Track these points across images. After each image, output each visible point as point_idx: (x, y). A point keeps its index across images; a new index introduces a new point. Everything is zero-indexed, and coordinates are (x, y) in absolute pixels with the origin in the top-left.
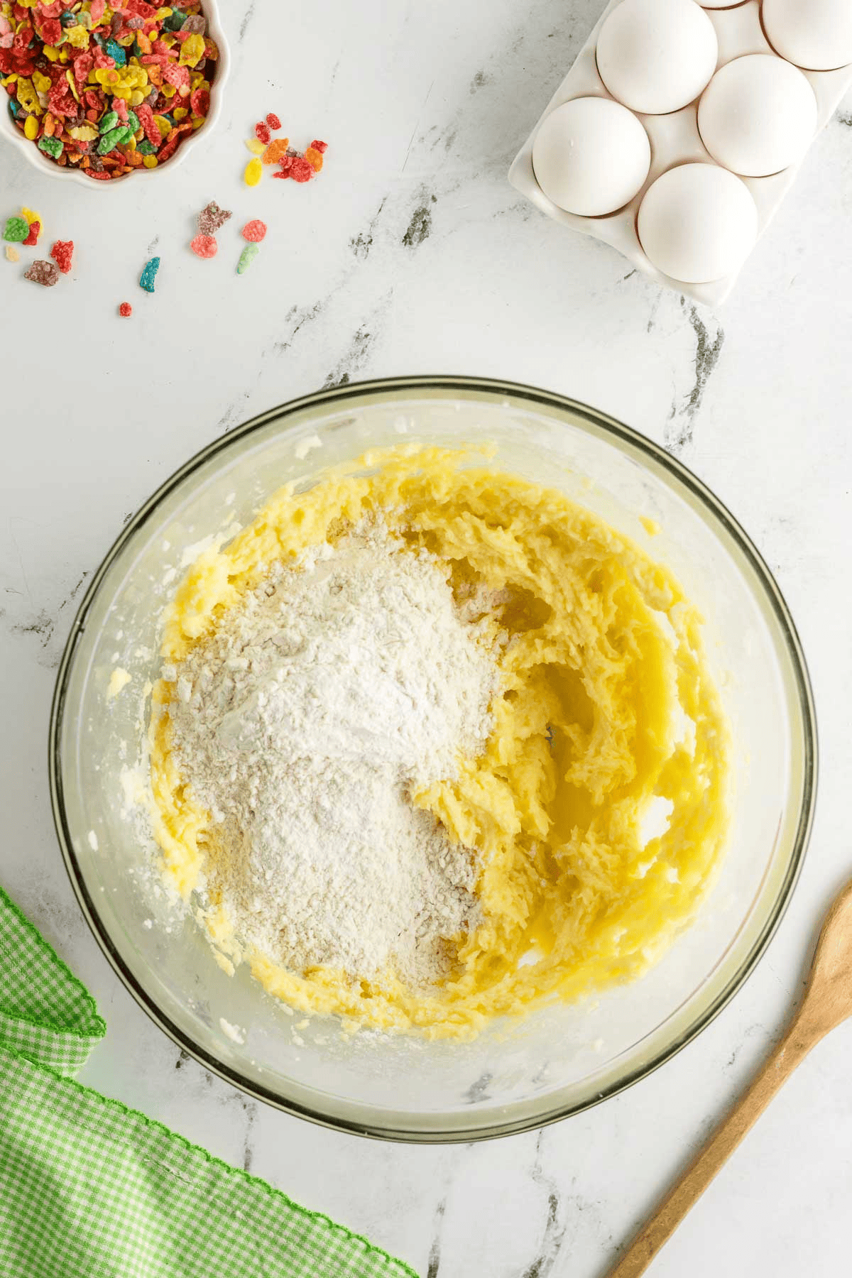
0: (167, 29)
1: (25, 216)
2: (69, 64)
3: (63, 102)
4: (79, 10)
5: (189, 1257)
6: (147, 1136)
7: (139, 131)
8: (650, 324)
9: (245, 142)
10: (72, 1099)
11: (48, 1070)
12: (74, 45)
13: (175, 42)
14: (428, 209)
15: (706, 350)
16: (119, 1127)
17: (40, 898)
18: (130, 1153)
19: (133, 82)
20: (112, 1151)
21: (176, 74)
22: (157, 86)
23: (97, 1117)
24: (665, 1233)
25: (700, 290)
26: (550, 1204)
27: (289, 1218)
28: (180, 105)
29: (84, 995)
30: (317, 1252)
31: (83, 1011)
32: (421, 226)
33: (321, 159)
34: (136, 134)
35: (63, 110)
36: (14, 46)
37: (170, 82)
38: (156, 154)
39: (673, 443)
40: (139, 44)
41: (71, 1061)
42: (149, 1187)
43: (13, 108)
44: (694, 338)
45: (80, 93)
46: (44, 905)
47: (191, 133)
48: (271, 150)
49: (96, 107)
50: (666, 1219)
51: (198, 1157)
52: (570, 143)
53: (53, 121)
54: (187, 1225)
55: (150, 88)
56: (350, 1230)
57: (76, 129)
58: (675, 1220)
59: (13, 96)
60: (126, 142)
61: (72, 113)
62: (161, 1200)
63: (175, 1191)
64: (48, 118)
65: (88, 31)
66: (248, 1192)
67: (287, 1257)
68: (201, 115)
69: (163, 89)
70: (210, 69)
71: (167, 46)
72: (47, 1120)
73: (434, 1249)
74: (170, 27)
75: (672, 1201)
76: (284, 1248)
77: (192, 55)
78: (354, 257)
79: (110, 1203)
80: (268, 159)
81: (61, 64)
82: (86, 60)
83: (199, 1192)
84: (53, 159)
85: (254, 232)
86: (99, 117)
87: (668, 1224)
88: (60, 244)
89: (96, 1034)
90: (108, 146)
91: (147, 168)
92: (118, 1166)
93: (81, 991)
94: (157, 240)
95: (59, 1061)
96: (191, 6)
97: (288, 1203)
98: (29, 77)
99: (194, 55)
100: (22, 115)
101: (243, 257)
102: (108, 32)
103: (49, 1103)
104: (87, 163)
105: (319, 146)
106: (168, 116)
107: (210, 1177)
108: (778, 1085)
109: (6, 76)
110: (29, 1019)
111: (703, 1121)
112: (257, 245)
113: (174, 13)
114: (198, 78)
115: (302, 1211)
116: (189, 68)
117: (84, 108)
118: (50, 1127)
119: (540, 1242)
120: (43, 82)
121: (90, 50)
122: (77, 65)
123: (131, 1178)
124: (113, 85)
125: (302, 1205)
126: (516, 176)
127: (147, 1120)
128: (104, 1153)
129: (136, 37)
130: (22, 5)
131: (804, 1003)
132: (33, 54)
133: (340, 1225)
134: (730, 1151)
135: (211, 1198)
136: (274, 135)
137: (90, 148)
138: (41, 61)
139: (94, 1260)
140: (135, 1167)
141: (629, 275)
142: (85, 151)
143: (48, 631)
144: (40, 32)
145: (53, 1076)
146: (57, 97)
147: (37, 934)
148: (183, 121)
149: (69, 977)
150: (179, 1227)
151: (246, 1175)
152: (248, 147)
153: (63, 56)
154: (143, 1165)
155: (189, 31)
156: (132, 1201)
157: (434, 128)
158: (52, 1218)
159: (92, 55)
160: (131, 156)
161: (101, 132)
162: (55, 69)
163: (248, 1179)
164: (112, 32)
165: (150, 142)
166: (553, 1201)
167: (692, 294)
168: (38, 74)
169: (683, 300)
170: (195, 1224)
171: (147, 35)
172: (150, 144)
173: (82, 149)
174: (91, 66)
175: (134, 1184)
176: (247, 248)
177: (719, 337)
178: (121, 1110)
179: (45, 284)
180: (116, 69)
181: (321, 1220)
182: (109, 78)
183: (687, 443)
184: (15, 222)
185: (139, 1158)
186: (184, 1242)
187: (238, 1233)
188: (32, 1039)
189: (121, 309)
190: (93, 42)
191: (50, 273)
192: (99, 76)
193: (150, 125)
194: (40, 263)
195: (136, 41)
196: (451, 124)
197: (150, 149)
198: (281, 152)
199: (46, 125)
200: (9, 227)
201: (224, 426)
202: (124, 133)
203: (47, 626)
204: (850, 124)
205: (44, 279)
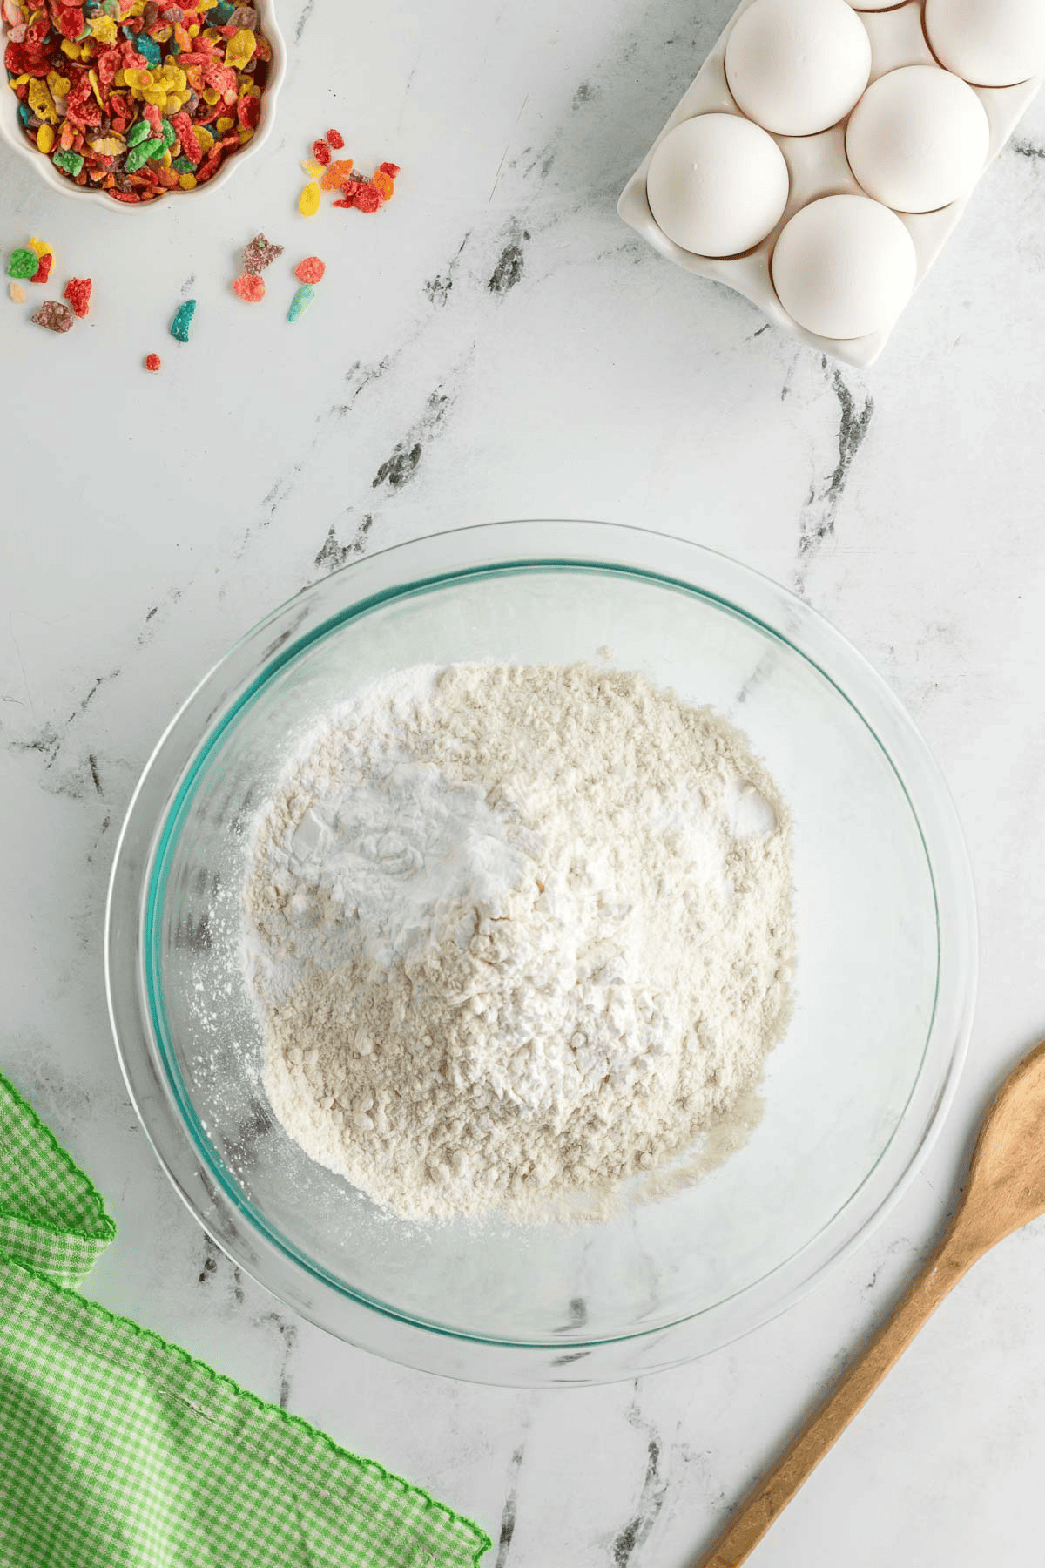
0: (212, 24)
1: (34, 248)
2: (93, 63)
3: (84, 109)
5: (212, 1512)
6: (163, 1362)
7: (174, 144)
8: (785, 390)
9: (300, 164)
10: (74, 1315)
11: (44, 1279)
12: (98, 40)
13: (219, 38)
14: (520, 247)
15: (852, 423)
16: (129, 1350)
17: (38, 1073)
18: (142, 1383)
19: (169, 85)
20: (120, 1380)
21: (220, 77)
22: (197, 91)
23: (103, 1338)
24: (789, 1490)
25: (850, 349)
26: (650, 1454)
27: (333, 1465)
28: (224, 114)
29: (90, 1191)
30: (366, 1507)
31: (89, 1210)
32: (511, 268)
33: (392, 186)
34: (172, 148)
35: (85, 118)
36: (26, 40)
37: (213, 85)
38: (195, 173)
39: (810, 534)
40: (177, 40)
41: (74, 1269)
42: (165, 1425)
43: (23, 115)
44: (837, 408)
45: (105, 97)
46: (42, 1080)
47: (237, 148)
48: (332, 172)
49: (124, 115)
50: (791, 1472)
51: (224, 1389)
52: (693, 166)
53: (72, 131)
54: (209, 1473)
55: (189, 93)
56: (408, 1480)
57: (100, 141)
58: (801, 1475)
59: (24, 101)
60: (159, 157)
61: (95, 122)
62: (179, 1441)
63: (196, 1431)
64: (66, 127)
65: (116, 22)
66: (284, 1433)
67: (330, 1512)
68: (249, 127)
69: (205, 95)
70: (261, 72)
71: (210, 43)
72: (43, 1340)
73: (509, 1506)
74: (215, 20)
75: (797, 1451)
76: (327, 1502)
77: (241, 55)
78: (430, 303)
79: (117, 1442)
80: (327, 184)
81: (82, 63)
82: (112, 58)
83: (225, 1432)
84: (70, 177)
85: (309, 271)
86: (127, 126)
87: (792, 1479)
88: (76, 282)
89: (103, 1237)
90: (138, 161)
91: (184, 190)
92: (128, 1397)
93: (86, 1186)
94: (192, 279)
95: (59, 1268)
97: (332, 1447)
98: (44, 78)
99: (243, 54)
100: (35, 123)
101: (296, 302)
102: (139, 26)
103: (45, 1320)
104: (112, 182)
105: (389, 169)
106: (210, 127)
107: (240, 1415)
108: (928, 1311)
109: (16, 77)
110: (23, 1217)
111: (837, 1356)
112: (314, 287)
113: (219, 5)
114: (246, 82)
115: (350, 1458)
116: (236, 69)
117: (109, 116)
118: (46, 1349)
119: (638, 1500)
120: (60, 84)
121: (118, 46)
122: (102, 64)
123: (143, 1413)
124: (145, 88)
125: (349, 1449)
126: (626, 205)
127: (164, 1344)
128: (111, 1382)
129: (174, 31)
131: (960, 1212)
132: (48, 51)
133: (396, 1475)
134: (868, 1391)
135: (239, 1440)
136: (336, 155)
137: (116, 164)
138: (61, 60)
139: (96, 1511)
140: (148, 1400)
141: (760, 331)
142: (110, 167)
143: (53, 748)
144: (58, 23)
145: (51, 1287)
146: (77, 102)
147: (34, 1116)
148: (228, 134)
149: (72, 1169)
150: (200, 1474)
151: (283, 1413)
152: (304, 170)
153: (85, 53)
154: (158, 1397)
155: (237, 26)
156: (144, 1442)
157: (527, 151)
158: (47, 1460)
159: (120, 52)
160: (165, 174)
161: (129, 145)
162: (75, 69)
163: (284, 1417)
164: (144, 26)
165: (187, 158)
166: (654, 1450)
167: (836, 352)
168: (54, 75)
169: (824, 363)
170: (219, 1471)
171: (187, 29)
172: (187, 161)
173: (107, 164)
174: (118, 65)
175: (146, 1421)
176: (300, 291)
177: (868, 407)
178: (133, 1330)
179: (57, 330)
180: (149, 69)
181: (372, 1469)
182: (139, 80)
183: (827, 535)
184: (22, 254)
185: (152, 1390)
186: (205, 1493)
187: (272, 1482)
188: (26, 1242)
189: (148, 361)
190: (121, 37)
191: (63, 317)
192: (129, 77)
193: (189, 138)
194: (51, 305)
195: (173, 37)
196: (549, 146)
197: (188, 167)
198: (344, 176)
199: (64, 135)
200: (14, 261)
201: (270, 505)
202: (157, 147)
203: (51, 743)
204: (1029, 153)
205: (56, 324)
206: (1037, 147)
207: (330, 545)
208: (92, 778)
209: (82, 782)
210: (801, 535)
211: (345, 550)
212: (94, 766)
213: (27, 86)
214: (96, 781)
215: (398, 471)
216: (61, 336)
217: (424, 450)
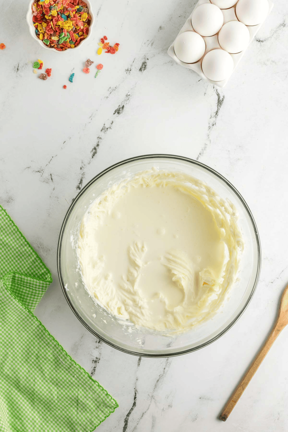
1: (39, 62)
2: (52, 20)
3: (50, 30)
4: (55, 6)
7: (70, 38)
8: (205, 93)
9: (98, 43)
12: (53, 15)
13: (80, 15)
14: (146, 62)
15: (220, 101)
17: (38, 244)
19: (68, 25)
21: (80, 23)
22: (75, 26)
25: (218, 83)
28: (81, 31)
32: (144, 66)
33: (118, 48)
34: (69, 39)
35: (50, 32)
36: (37, 15)
37: (78, 25)
38: (74, 44)
39: (211, 125)
40: (70, 15)
43: (37, 31)
44: (217, 97)
45: (54, 28)
46: (39, 246)
47: (84, 39)
48: (105, 45)
49: (59, 31)
52: (184, 42)
55: (73, 27)
57: (53, 37)
59: (37, 28)
60: (66, 41)
61: (52, 33)
64: (46, 34)
65: (57, 11)
68: (86, 34)
69: (76, 27)
70: (89, 22)
71: (78, 16)
74: (79, 11)
77: (84, 18)
78: (126, 74)
80: (104, 47)
81: (50, 20)
82: (56, 19)
84: (47, 45)
85: (100, 67)
86: (59, 34)
88: (48, 69)
90: (62, 41)
91: (72, 48)
93: (48, 271)
94: (74, 69)
96: (84, 6)
98: (41, 24)
99: (85, 18)
100: (39, 33)
101: (97, 74)
102: (62, 12)
104: (56, 46)
105: (117, 44)
106: (78, 34)
109: (35, 23)
110: (34, 278)
112: (100, 70)
113: (80, 7)
114: (85, 24)
116: (83, 21)
117: (55, 32)
120: (45, 25)
121: (57, 16)
122: (54, 20)
124: (63, 26)
126: (170, 52)
129: (70, 13)
130: (40, 4)
132: (42, 17)
136: (106, 41)
137: (57, 42)
138: (45, 19)
141: (199, 80)
142: (56, 43)
143: (42, 172)
144: (44, 11)
146: (48, 28)
148: (81, 36)
152: (99, 45)
153: (50, 18)
155: (84, 12)
157: (148, 40)
159: (58, 18)
160: (67, 44)
161: (60, 38)
162: (48, 21)
164: (63, 12)
165: (72, 41)
167: (216, 85)
168: (43, 23)
169: (214, 87)
171: (73, 12)
172: (72, 42)
173: (55, 42)
174: (57, 21)
176: (98, 71)
177: (223, 97)
179: (44, 80)
180: (64, 21)
182: (62, 24)
183: (214, 125)
184: (36, 63)
189: (64, 87)
190: (58, 14)
192: (60, 23)
193: (73, 36)
194: (42, 74)
195: (69, 14)
196: (153, 40)
197: (72, 43)
198: (107, 46)
199: (45, 36)
200: (34, 64)
201: (91, 118)
202: (66, 38)
203: (42, 171)
204: (259, 41)
205: (44, 78)
206: (261, 40)
207: (104, 127)
208: (51, 179)
209: (49, 179)
210: (209, 126)
211: (107, 128)
212: (51, 176)
213: (37, 25)
214: (52, 179)
215: (119, 111)
216: (45, 81)
217: (125, 106)
